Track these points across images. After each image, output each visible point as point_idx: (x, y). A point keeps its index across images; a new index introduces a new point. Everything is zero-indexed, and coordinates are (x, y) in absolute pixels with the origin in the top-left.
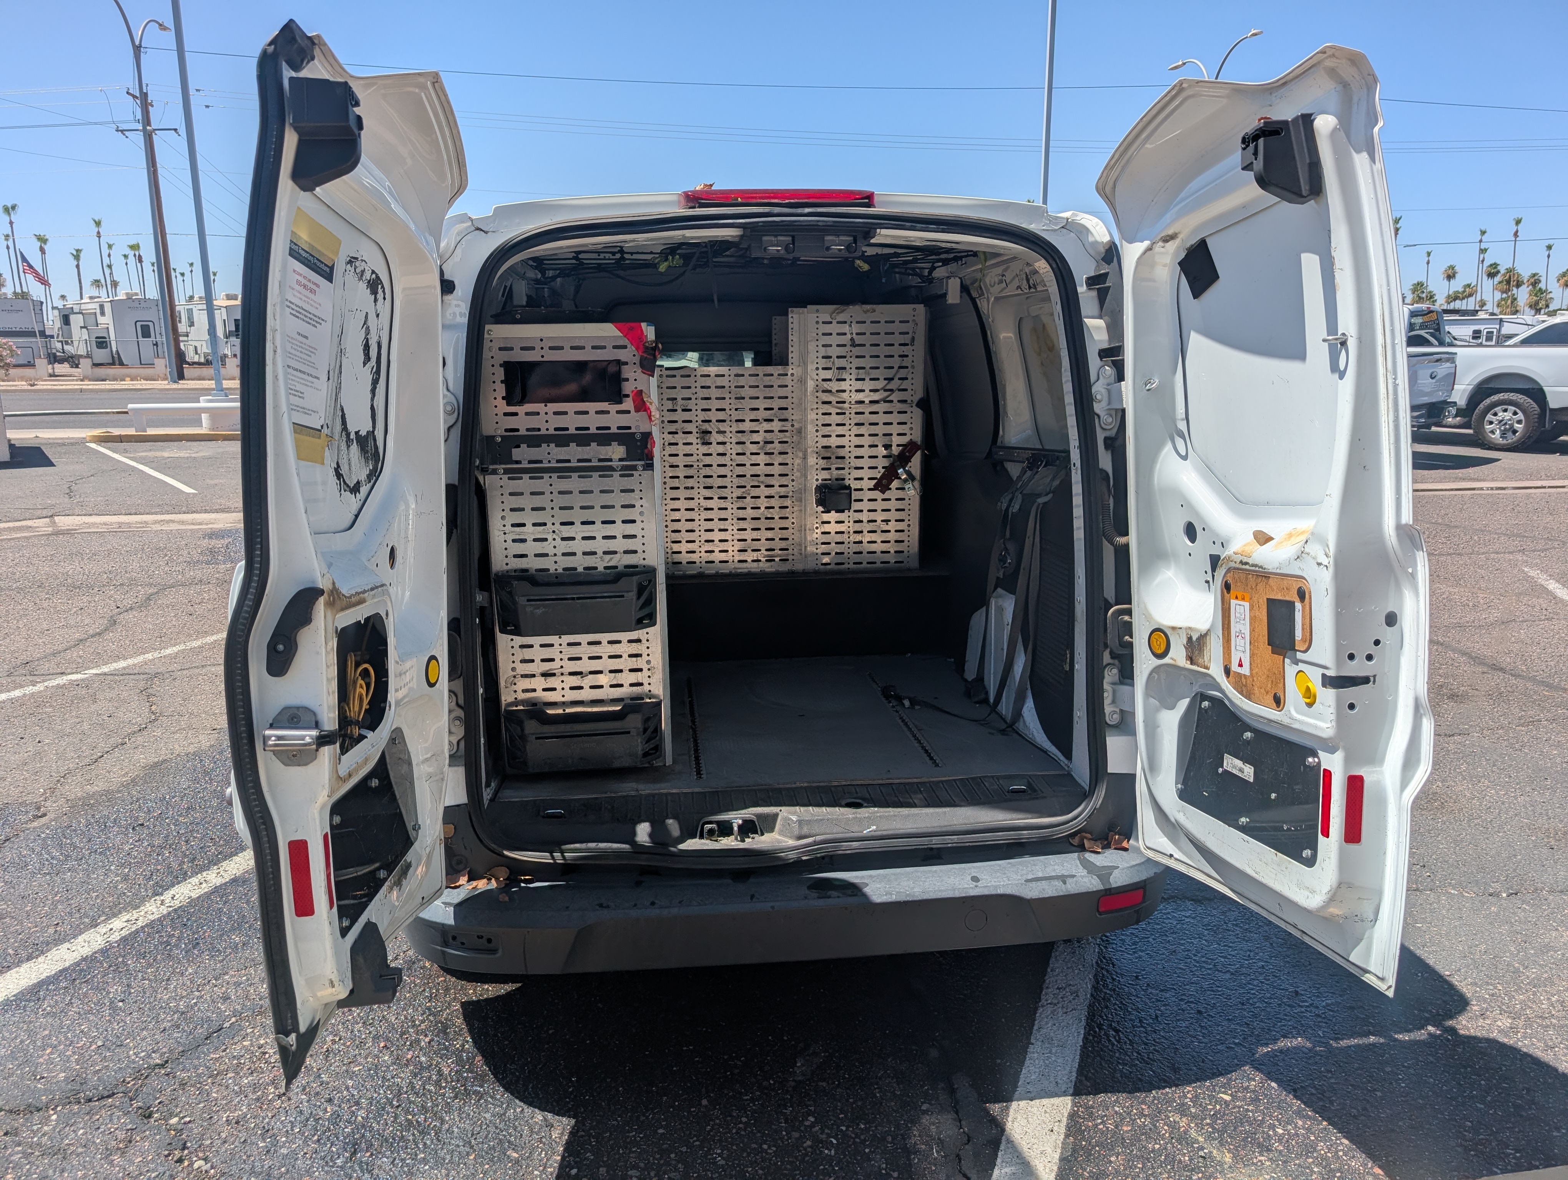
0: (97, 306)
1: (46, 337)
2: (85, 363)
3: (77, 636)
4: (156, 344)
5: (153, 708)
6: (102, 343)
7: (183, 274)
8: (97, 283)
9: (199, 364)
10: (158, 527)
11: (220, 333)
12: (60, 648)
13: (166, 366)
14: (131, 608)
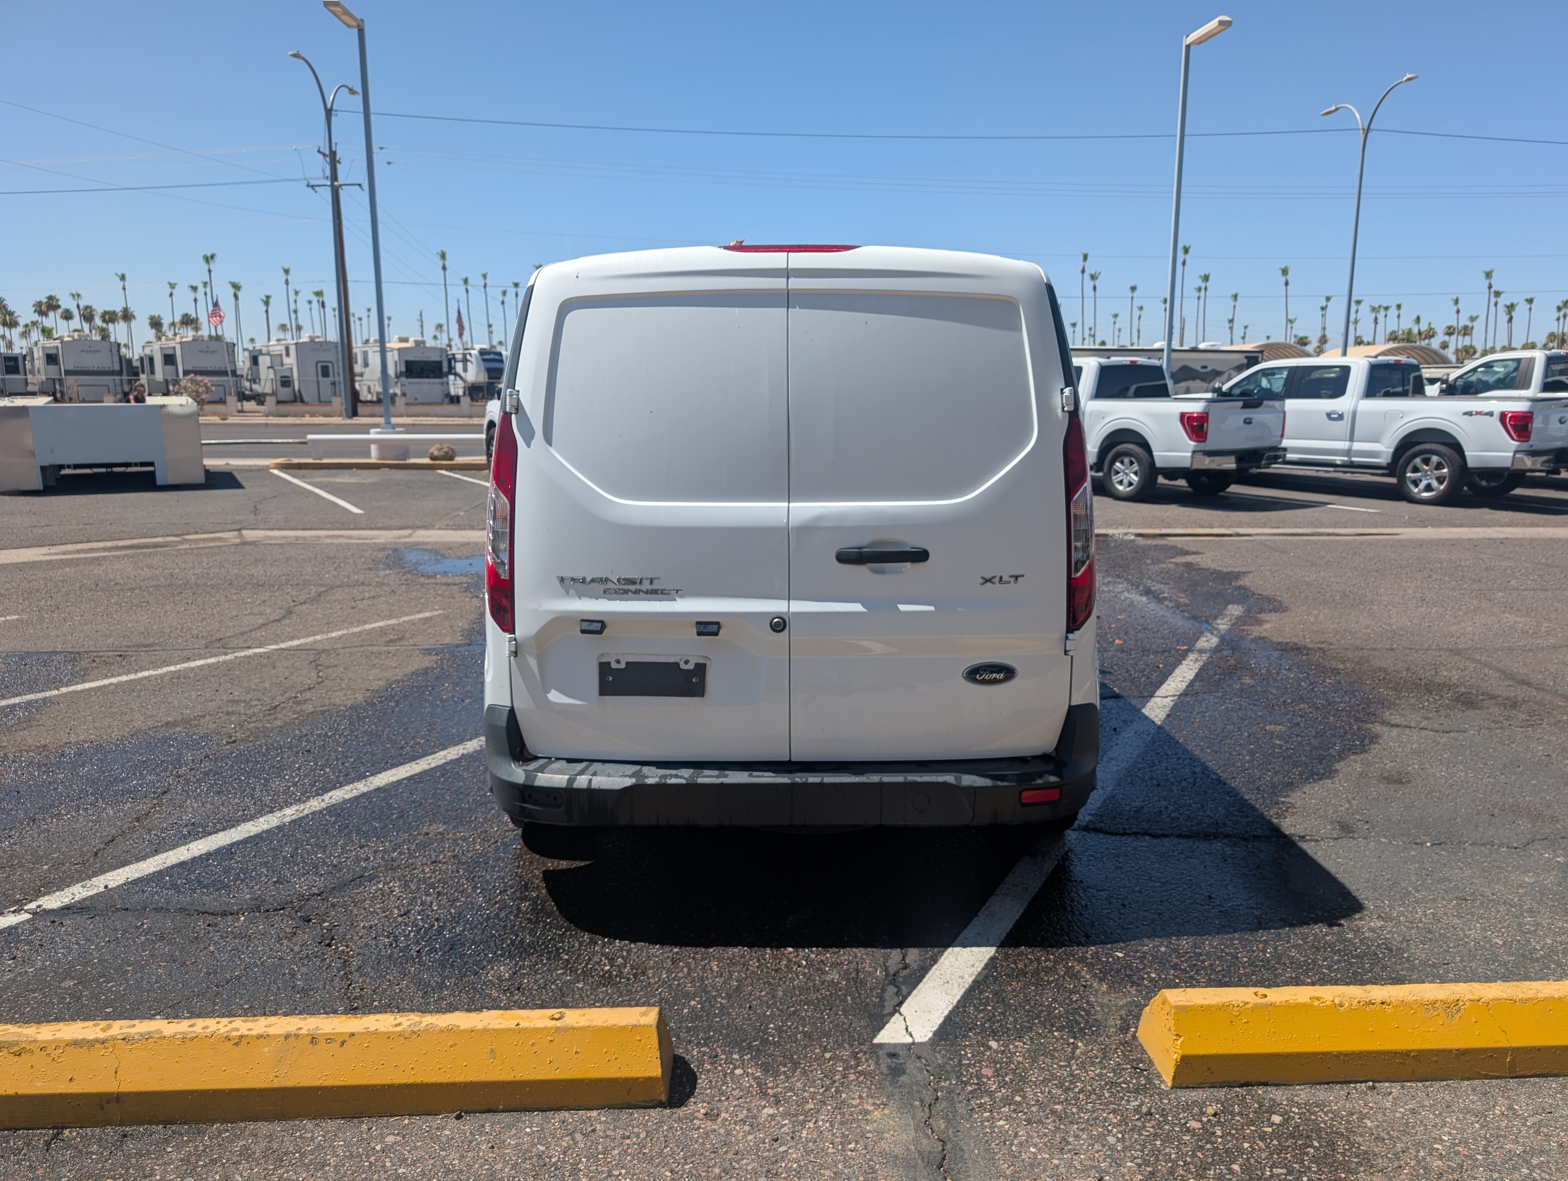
0: (283, 348)
1: (237, 376)
2: (270, 401)
3: (260, 621)
4: (334, 384)
5: (320, 674)
6: (286, 382)
7: (360, 319)
8: (283, 327)
9: (371, 402)
10: (329, 541)
11: (391, 371)
12: (247, 629)
13: (342, 404)
14: (305, 602)
